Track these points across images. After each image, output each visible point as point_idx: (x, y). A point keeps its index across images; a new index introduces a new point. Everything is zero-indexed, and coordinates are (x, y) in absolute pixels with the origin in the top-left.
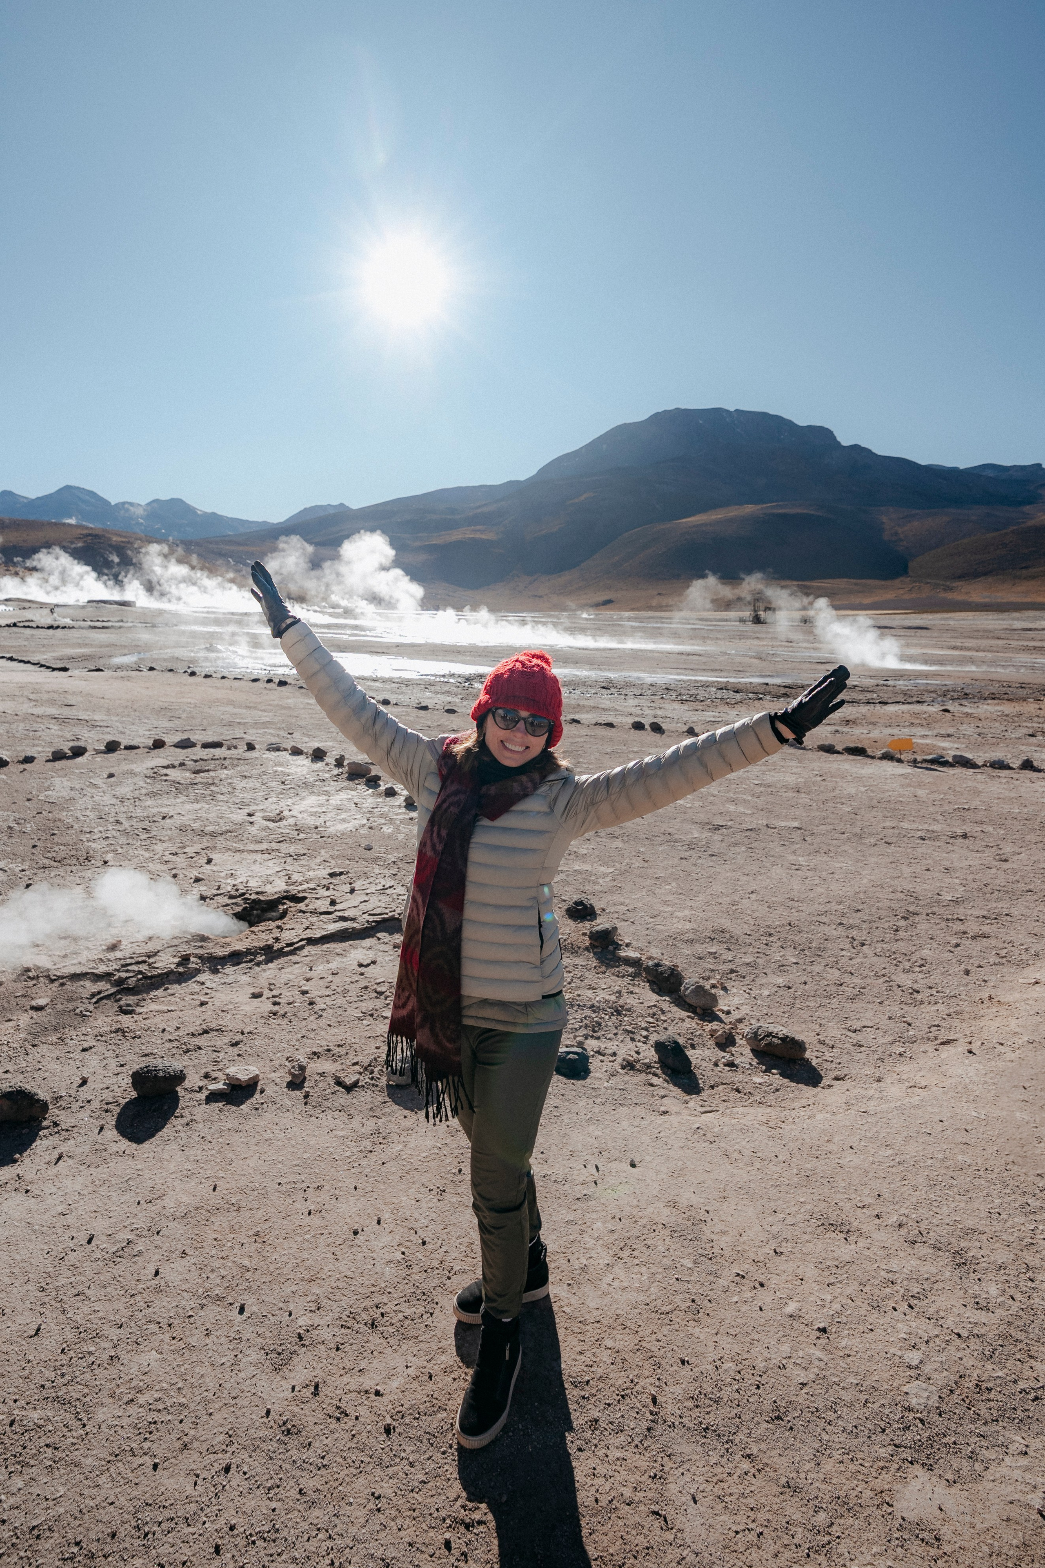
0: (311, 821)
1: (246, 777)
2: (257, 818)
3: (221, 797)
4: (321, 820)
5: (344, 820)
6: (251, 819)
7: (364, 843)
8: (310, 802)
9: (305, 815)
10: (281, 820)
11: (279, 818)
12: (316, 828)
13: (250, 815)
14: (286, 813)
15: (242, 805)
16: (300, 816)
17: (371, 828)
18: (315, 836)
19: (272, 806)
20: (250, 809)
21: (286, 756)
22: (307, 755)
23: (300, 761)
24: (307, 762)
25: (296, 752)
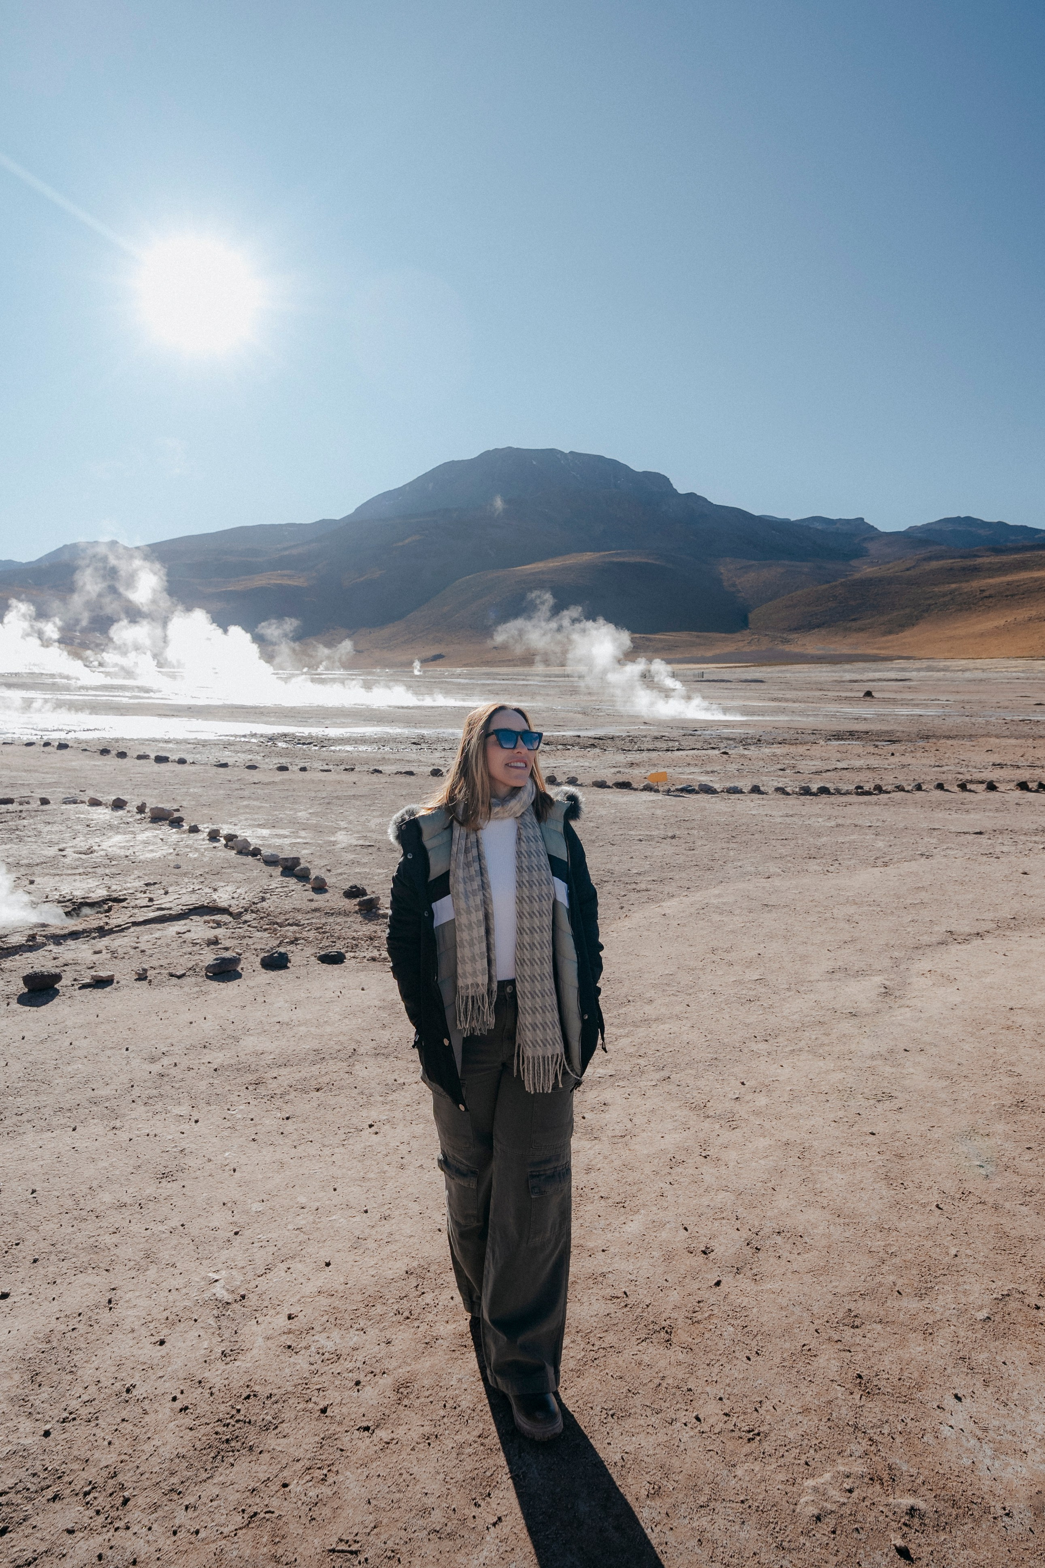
0: (123, 853)
1: (49, 823)
2: (68, 852)
3: (29, 839)
4: (131, 851)
5: (152, 851)
6: (63, 853)
7: (172, 864)
8: (118, 839)
9: (115, 849)
10: (92, 852)
11: (90, 851)
12: (127, 856)
13: (60, 850)
14: (95, 848)
15: (51, 844)
16: (110, 850)
17: (178, 855)
18: (126, 862)
19: (81, 843)
20: (61, 846)
21: (85, 807)
22: (105, 804)
23: (100, 810)
24: (108, 811)
25: (95, 803)
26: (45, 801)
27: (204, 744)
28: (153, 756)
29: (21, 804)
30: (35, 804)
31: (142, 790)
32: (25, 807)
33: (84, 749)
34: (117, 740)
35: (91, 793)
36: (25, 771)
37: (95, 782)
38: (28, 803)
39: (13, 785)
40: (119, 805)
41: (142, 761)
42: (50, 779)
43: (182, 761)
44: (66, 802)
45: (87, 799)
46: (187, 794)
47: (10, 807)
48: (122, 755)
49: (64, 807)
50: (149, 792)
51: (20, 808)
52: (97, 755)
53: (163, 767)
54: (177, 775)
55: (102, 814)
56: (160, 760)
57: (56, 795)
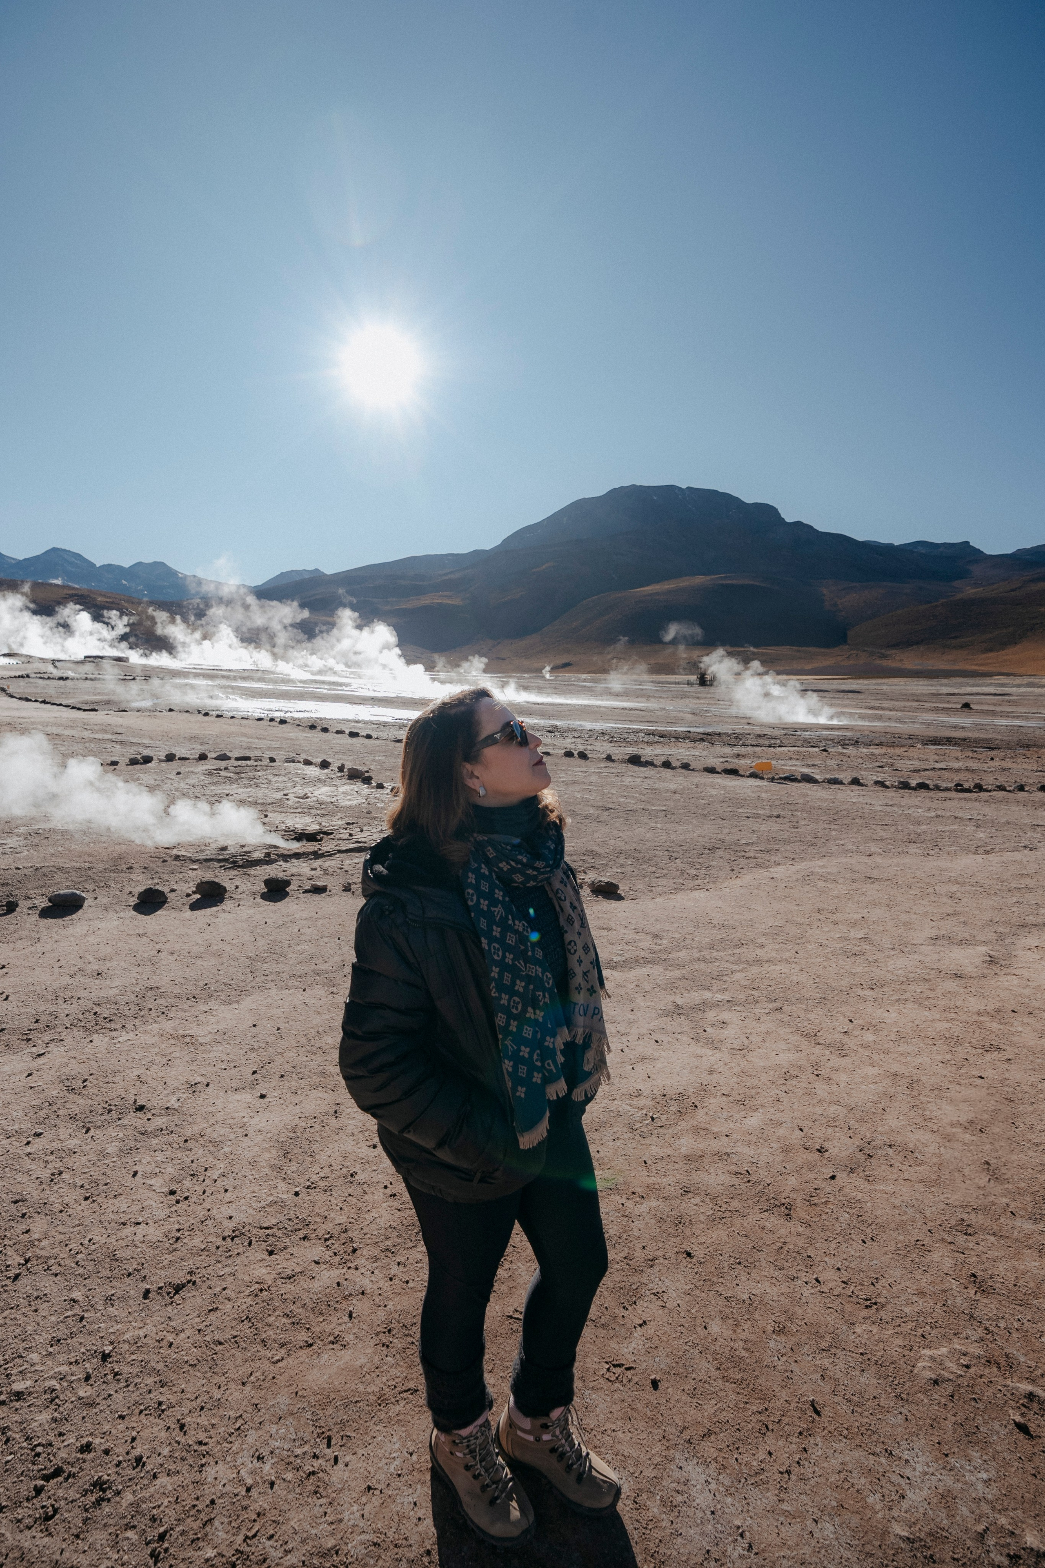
0: (329, 800)
1: (276, 776)
2: (290, 796)
3: (261, 786)
4: (335, 799)
5: (350, 800)
6: (287, 797)
8: (325, 789)
9: (323, 796)
10: (306, 798)
12: (332, 802)
13: (285, 795)
14: (309, 794)
15: (278, 790)
16: (319, 797)
17: (369, 804)
18: (332, 807)
19: (299, 790)
20: (284, 792)
21: (301, 765)
22: (315, 765)
23: (312, 768)
24: (317, 769)
25: (308, 763)
26: (272, 760)
27: (385, 725)
28: (347, 732)
29: (256, 761)
30: (266, 762)
31: (341, 756)
32: (259, 763)
33: (298, 724)
34: (321, 719)
35: (304, 756)
36: (258, 738)
37: (306, 749)
38: (261, 760)
39: (249, 748)
40: (325, 765)
41: (339, 736)
42: (275, 745)
43: (369, 737)
44: (288, 761)
45: (302, 760)
46: (374, 760)
47: (248, 762)
48: (325, 730)
49: (286, 764)
50: (345, 757)
51: (256, 763)
52: (307, 729)
53: (355, 740)
54: (365, 747)
55: (313, 771)
56: (353, 735)
57: (280, 756)
